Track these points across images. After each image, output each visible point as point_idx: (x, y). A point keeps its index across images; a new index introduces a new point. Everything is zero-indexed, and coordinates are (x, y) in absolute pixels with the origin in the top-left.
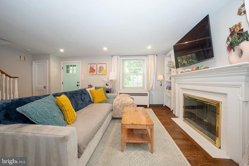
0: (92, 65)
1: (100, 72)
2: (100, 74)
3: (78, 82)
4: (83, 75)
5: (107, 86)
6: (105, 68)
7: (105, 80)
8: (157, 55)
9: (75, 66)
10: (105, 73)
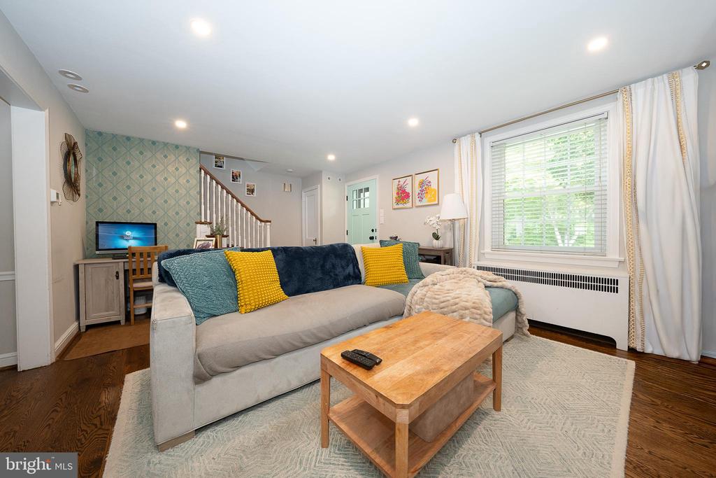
0: (402, 180)
1: (421, 199)
2: (421, 204)
3: (373, 230)
4: (382, 211)
5: (435, 241)
6: (434, 186)
7: (434, 220)
9: (367, 190)
10: (435, 201)
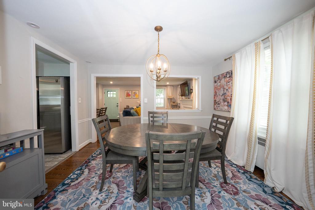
0: (128, 91)
1: (134, 97)
3: (117, 104)
4: (121, 98)
6: (138, 94)
8: (173, 86)
10: (138, 97)
